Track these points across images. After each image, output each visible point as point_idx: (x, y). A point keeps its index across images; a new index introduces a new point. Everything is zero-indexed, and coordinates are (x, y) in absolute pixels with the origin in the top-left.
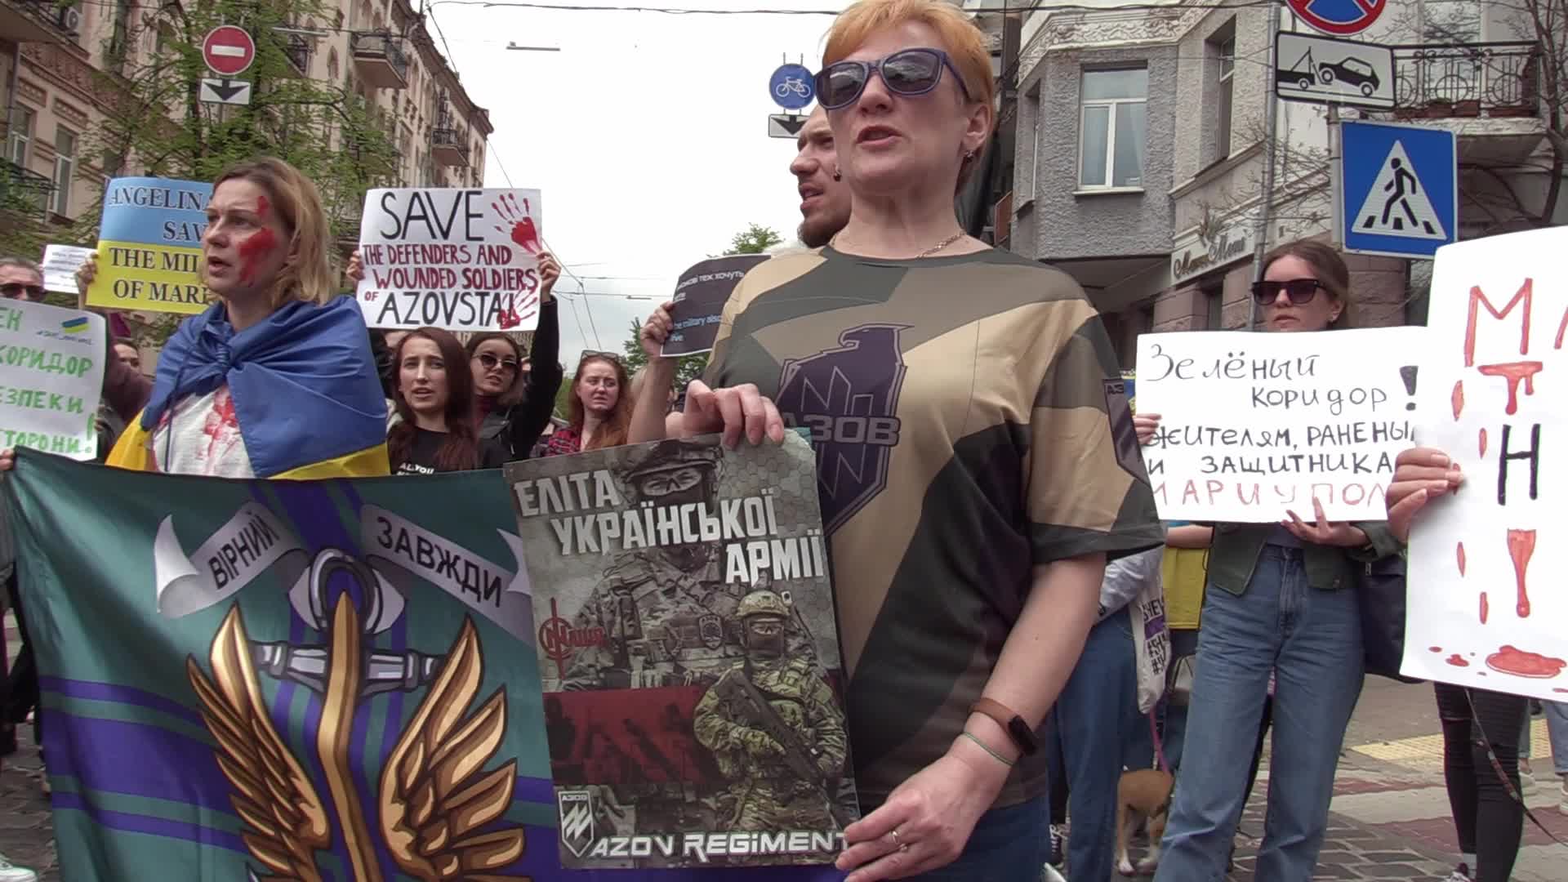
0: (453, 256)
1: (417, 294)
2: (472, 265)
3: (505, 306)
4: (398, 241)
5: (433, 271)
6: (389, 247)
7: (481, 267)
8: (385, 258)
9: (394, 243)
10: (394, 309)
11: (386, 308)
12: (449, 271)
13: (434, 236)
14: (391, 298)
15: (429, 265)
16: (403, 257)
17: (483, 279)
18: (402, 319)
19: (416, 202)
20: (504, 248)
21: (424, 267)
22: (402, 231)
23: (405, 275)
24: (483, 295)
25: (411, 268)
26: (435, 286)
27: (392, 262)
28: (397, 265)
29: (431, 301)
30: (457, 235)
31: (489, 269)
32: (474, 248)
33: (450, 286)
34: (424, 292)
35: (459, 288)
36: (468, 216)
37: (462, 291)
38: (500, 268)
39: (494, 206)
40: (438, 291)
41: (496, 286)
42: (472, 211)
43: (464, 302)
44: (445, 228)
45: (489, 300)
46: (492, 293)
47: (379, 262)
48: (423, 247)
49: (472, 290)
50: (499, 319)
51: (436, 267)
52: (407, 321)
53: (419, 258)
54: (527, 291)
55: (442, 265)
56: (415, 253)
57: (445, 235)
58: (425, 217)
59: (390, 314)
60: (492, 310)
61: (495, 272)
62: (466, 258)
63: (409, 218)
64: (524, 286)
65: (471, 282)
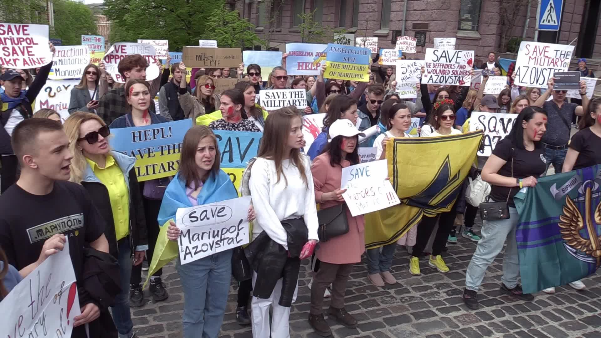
0: (451, 67)
1: (438, 76)
2: (455, 69)
3: (461, 79)
4: (437, 62)
5: (444, 70)
6: (434, 64)
7: (457, 70)
8: (432, 66)
9: (435, 63)
10: (432, 79)
11: (430, 79)
12: (449, 71)
13: (447, 62)
14: (431, 76)
15: (444, 69)
16: (437, 67)
17: (457, 73)
18: (434, 82)
19: (444, 53)
20: (465, 66)
21: (442, 69)
22: (438, 60)
23: (436, 71)
24: (456, 77)
25: (438, 69)
26: (444, 74)
27: (433, 67)
28: (435, 68)
29: (442, 78)
30: (453, 62)
31: (459, 70)
32: (457, 65)
33: (448, 74)
34: (440, 75)
35: (450, 75)
36: (457, 57)
37: (451, 75)
38: (462, 70)
39: (465, 55)
40: (444, 75)
41: (460, 74)
42: (458, 56)
43: (451, 78)
44: (450, 59)
45: (457, 78)
46: (458, 76)
47: (429, 67)
48: (443, 64)
49: (454, 75)
50: (459, 82)
51: (445, 69)
52: (435, 82)
53: (441, 67)
54: (467, 76)
55: (447, 69)
56: (441, 66)
57: (450, 62)
58: (446, 57)
59: (431, 81)
60: (458, 80)
61: (461, 71)
62: (454, 67)
63: (441, 57)
64: (466, 75)
65: (454, 73)
